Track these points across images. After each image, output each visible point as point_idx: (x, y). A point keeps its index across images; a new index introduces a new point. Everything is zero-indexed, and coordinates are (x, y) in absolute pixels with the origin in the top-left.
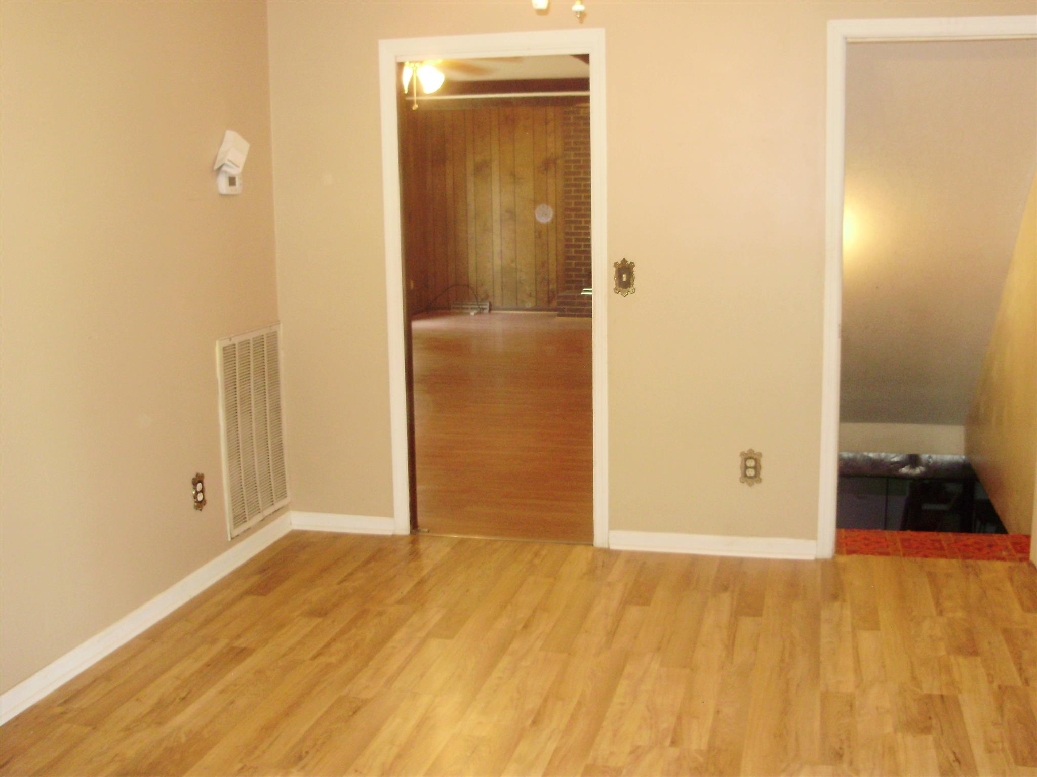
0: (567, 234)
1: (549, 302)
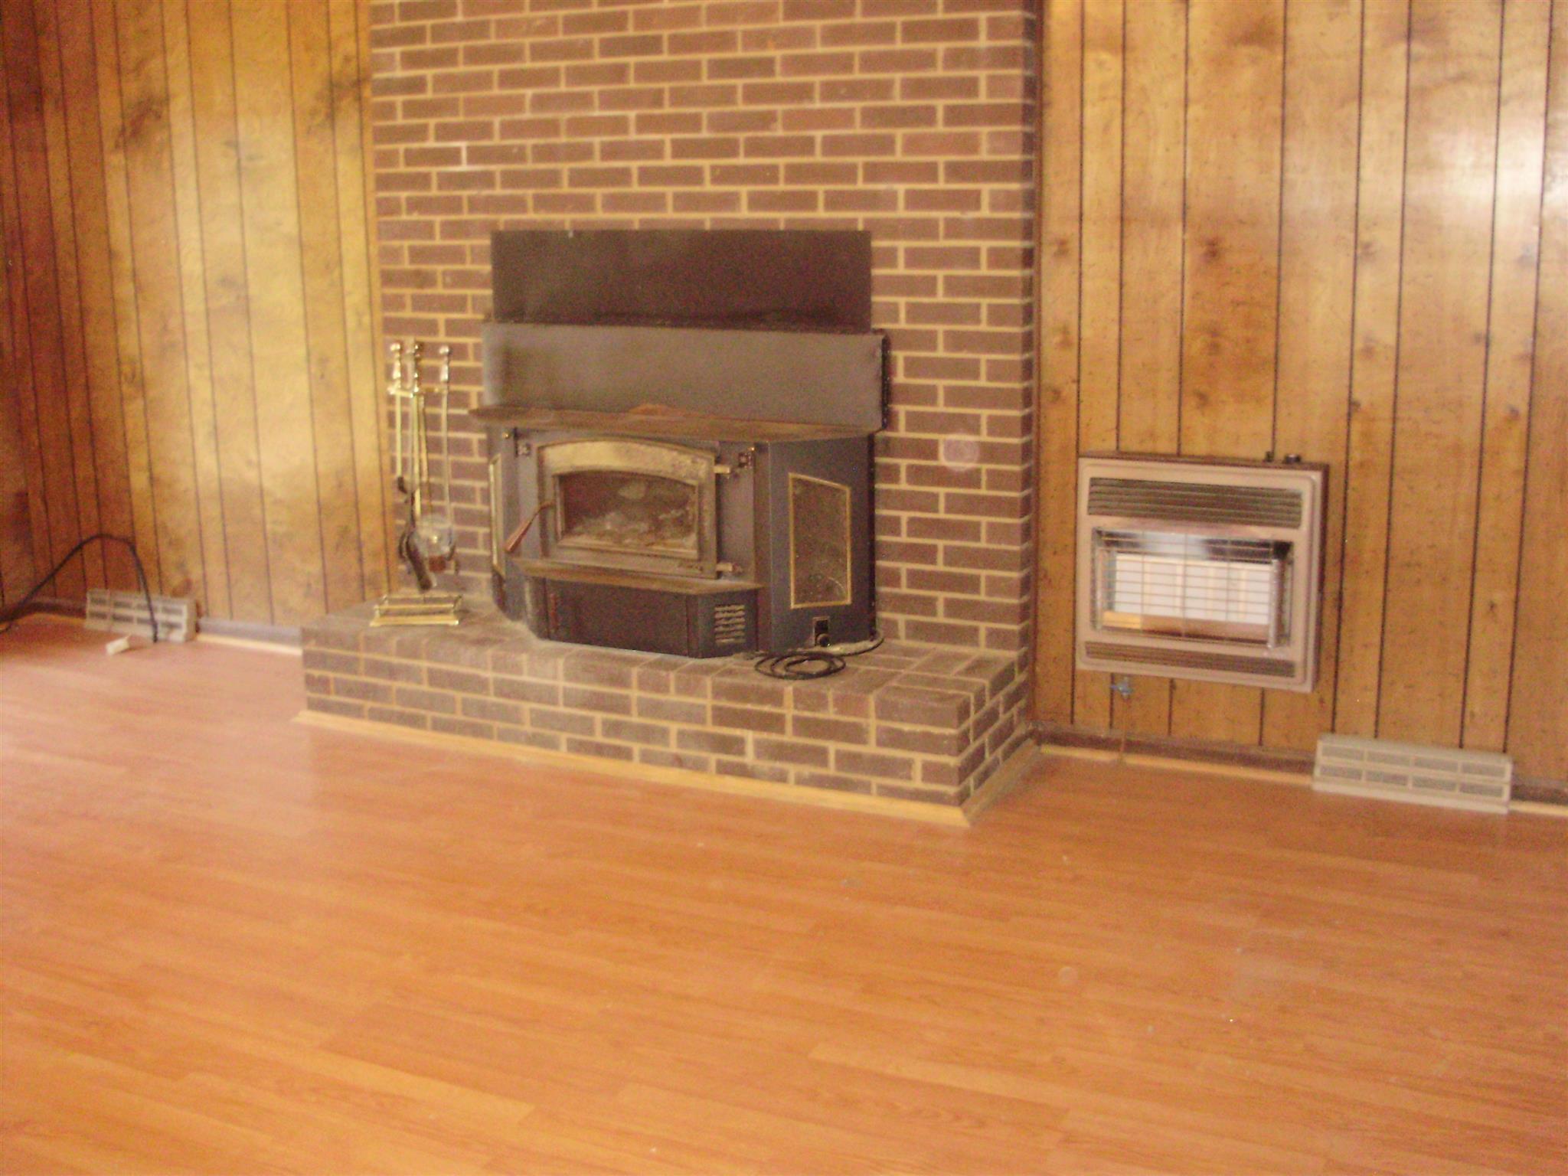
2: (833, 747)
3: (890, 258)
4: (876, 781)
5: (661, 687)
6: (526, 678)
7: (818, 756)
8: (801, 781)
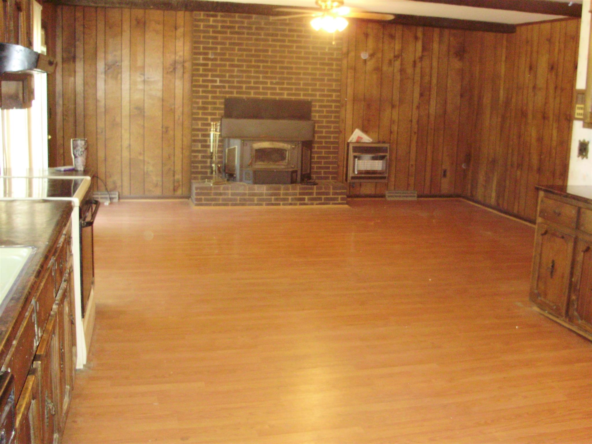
0: (194, 130)
1: (174, 190)
2: (323, 197)
3: (315, 106)
4: (331, 202)
5: (288, 189)
6: (256, 191)
7: (320, 199)
8: (317, 204)
